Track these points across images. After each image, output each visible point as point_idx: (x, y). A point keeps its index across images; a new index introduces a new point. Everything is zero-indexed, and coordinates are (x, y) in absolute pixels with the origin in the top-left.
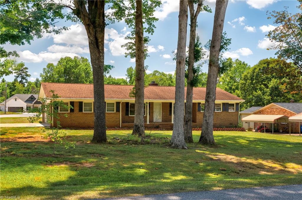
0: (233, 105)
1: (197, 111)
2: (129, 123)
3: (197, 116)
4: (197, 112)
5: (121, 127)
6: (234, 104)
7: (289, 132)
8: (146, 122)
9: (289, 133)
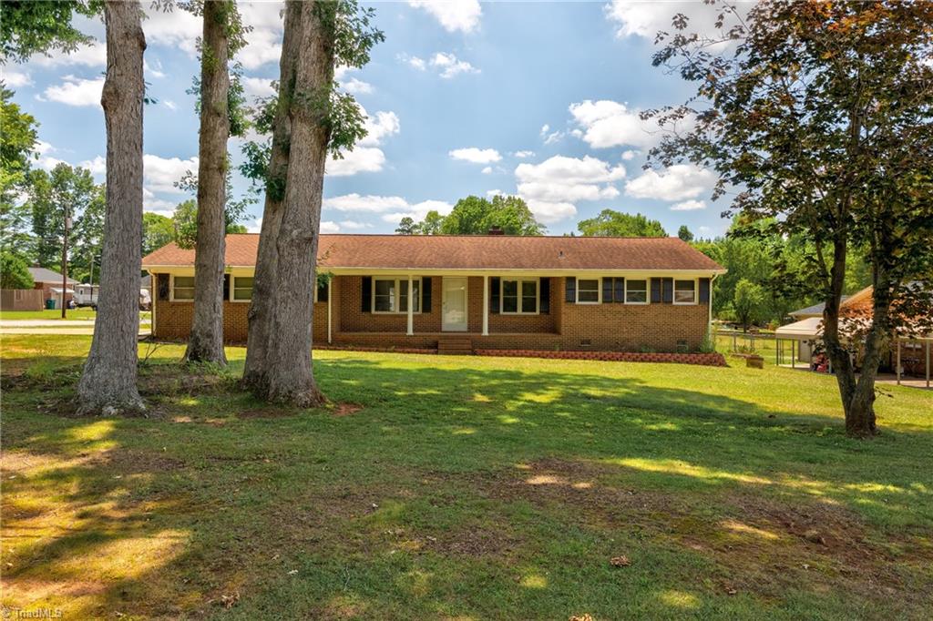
0: (689, 285)
1: (563, 300)
2: (371, 331)
3: (563, 316)
4: (563, 304)
5: (330, 341)
6: (693, 282)
7: (925, 375)
8: (406, 331)
9: (925, 379)
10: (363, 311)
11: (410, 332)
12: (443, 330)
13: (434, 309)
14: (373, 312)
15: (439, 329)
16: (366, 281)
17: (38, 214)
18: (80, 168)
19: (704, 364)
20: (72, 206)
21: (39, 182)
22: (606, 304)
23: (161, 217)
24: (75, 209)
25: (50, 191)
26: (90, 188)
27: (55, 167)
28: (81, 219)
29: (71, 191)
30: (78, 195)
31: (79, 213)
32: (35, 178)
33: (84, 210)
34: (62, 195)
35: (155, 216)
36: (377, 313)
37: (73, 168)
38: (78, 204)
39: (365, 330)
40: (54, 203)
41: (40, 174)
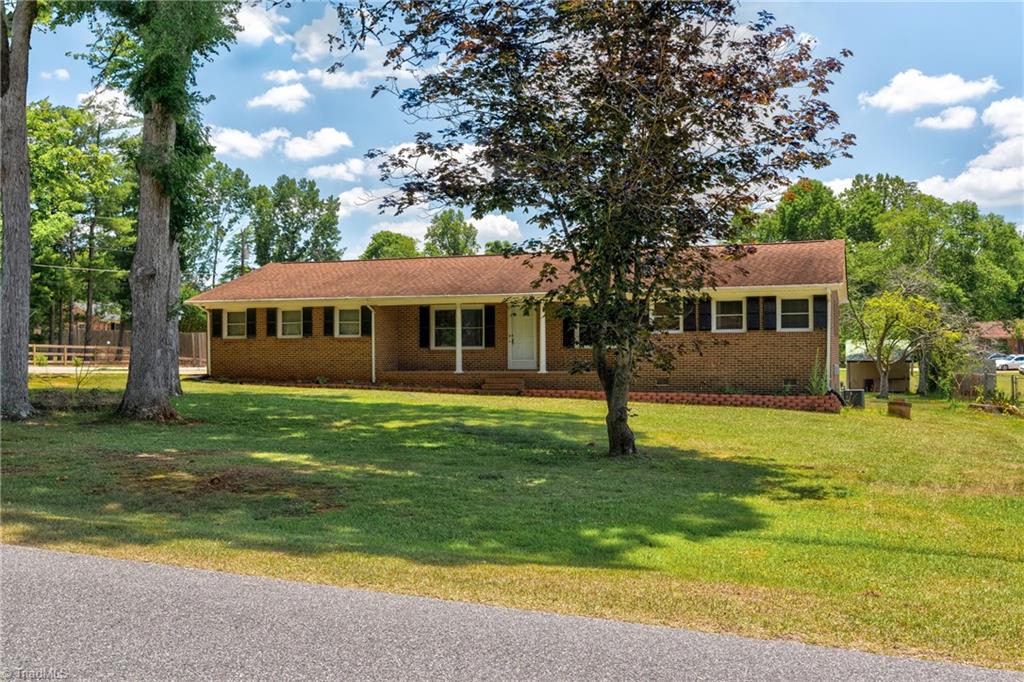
5: (374, 381)
8: (455, 369)
10: (421, 346)
11: (459, 370)
12: (509, 368)
13: (498, 341)
14: (433, 346)
15: (504, 366)
16: (424, 311)
17: (260, 241)
18: (305, 180)
19: (803, 409)
20: (297, 228)
21: (260, 201)
22: (688, 333)
23: (399, 236)
24: (301, 231)
25: (274, 212)
26: (315, 205)
27: (276, 181)
28: (307, 243)
29: (295, 210)
30: (303, 214)
31: (306, 235)
32: (256, 196)
33: (310, 232)
34: (285, 215)
35: (391, 235)
36: (437, 348)
37: (297, 180)
38: (303, 226)
39: (423, 368)
40: (277, 226)
41: (262, 192)
